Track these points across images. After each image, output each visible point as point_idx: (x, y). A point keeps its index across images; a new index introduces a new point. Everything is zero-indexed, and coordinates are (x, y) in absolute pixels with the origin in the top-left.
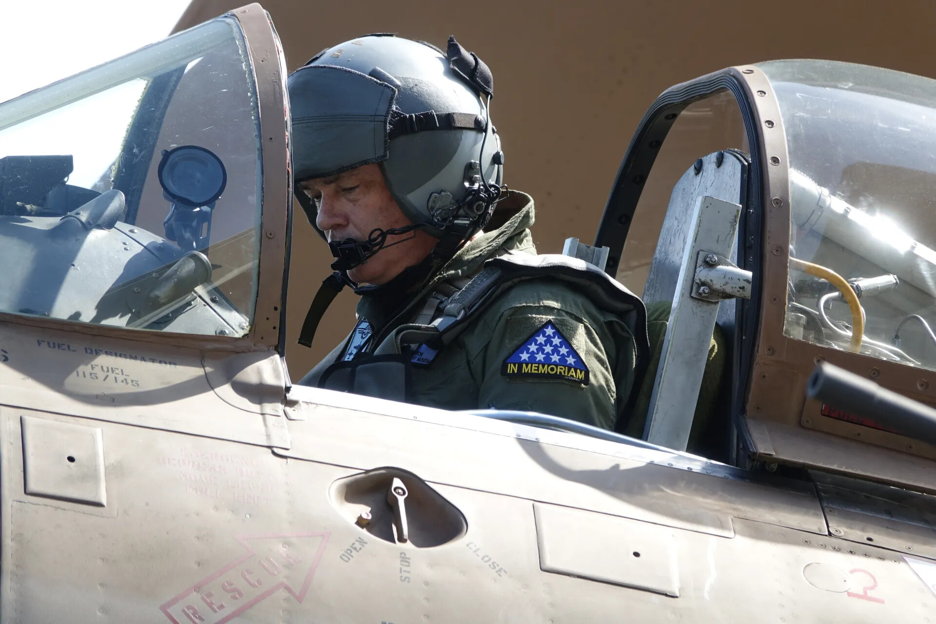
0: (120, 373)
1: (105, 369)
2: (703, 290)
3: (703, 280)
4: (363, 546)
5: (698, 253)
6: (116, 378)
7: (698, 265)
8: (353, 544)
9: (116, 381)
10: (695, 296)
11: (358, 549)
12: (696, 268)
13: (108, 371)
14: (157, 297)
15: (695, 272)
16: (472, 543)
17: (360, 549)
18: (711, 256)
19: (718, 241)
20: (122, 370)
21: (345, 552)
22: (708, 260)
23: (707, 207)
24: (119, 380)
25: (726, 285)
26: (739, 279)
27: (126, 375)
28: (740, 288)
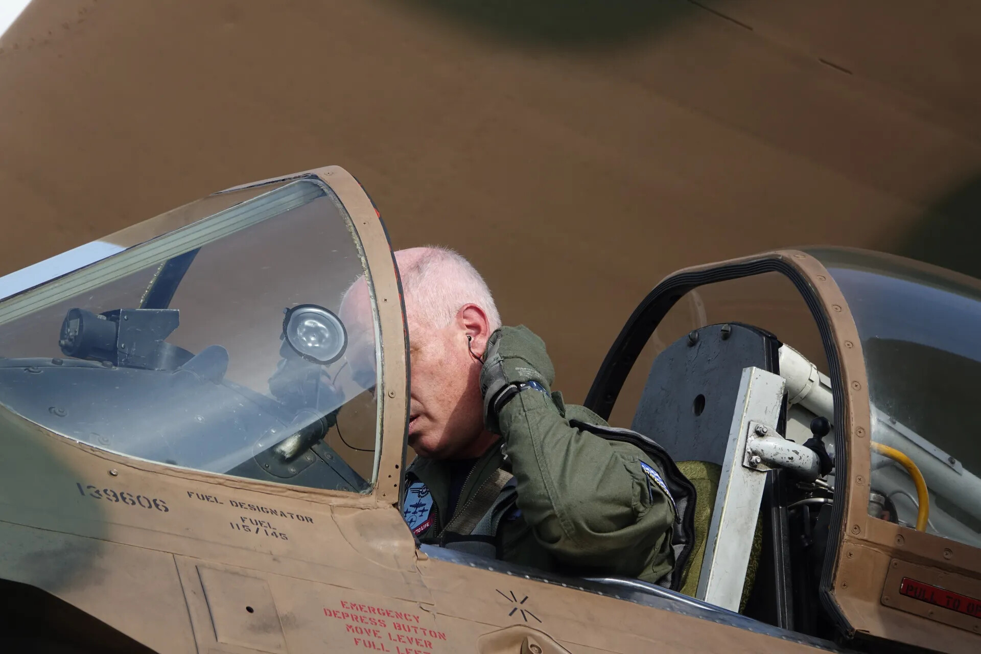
0: (267, 526)
1: (254, 522)
2: (756, 460)
3: (754, 449)
5: (749, 424)
6: (266, 531)
7: (749, 435)
9: (267, 534)
10: (746, 465)
12: (747, 438)
13: (257, 524)
14: (283, 452)
15: (746, 442)
18: (760, 426)
19: (765, 412)
20: (268, 523)
22: (759, 429)
23: (757, 379)
24: (269, 533)
25: (776, 455)
26: (788, 450)
27: (273, 529)
28: (789, 458)
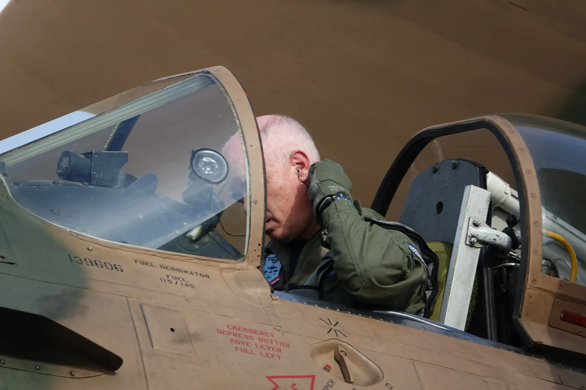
0: (182, 280)
1: (174, 278)
2: (474, 241)
3: (472, 234)
4: (333, 384)
5: (469, 219)
6: (181, 283)
7: (469, 225)
8: (328, 383)
9: (182, 285)
10: (468, 244)
11: (331, 386)
12: (468, 227)
13: (176, 279)
14: (191, 236)
15: (468, 229)
16: (388, 384)
17: (332, 386)
18: (476, 220)
19: (479, 212)
20: (183, 278)
21: (325, 387)
22: (475, 222)
23: (474, 192)
24: (184, 285)
25: (486, 237)
26: (493, 234)
27: (186, 282)
28: (494, 240)
